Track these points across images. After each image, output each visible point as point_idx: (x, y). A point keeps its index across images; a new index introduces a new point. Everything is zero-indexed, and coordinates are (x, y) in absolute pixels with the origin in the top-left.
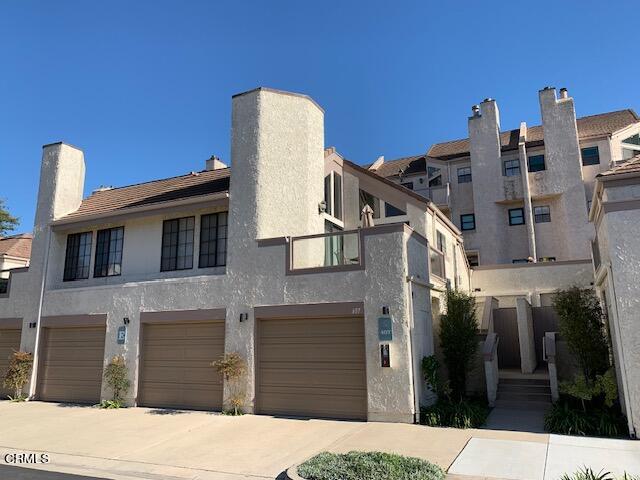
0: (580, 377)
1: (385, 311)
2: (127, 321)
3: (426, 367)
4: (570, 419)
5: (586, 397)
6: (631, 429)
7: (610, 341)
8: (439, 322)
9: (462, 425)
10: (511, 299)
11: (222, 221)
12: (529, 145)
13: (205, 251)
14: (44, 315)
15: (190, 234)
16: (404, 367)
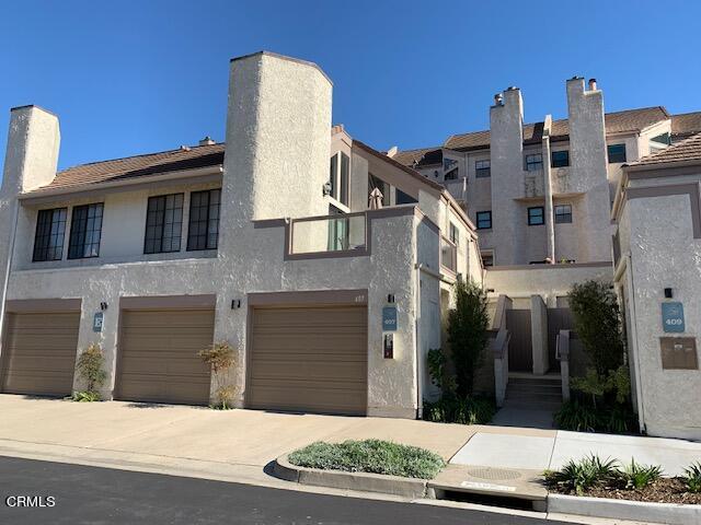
0: (592, 372)
1: (390, 299)
2: (104, 306)
3: (432, 361)
4: (580, 415)
5: (598, 392)
6: (642, 426)
7: (626, 339)
8: (448, 316)
9: (467, 421)
10: (526, 301)
11: (214, 200)
12: (553, 140)
13: (195, 233)
14: (9, 299)
15: (177, 212)
16: (409, 359)
